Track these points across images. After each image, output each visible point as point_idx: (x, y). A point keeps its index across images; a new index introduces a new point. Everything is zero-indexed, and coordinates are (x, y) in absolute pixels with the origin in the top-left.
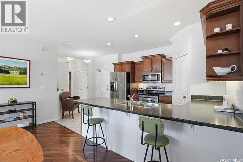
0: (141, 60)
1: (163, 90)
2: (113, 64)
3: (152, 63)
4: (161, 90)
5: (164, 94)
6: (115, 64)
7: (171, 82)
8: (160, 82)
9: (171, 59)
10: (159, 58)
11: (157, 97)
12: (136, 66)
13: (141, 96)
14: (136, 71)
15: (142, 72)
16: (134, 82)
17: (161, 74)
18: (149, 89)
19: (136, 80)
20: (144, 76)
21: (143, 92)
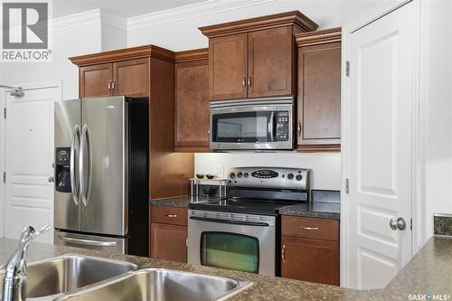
0: (203, 42)
1: (302, 183)
2: (74, 60)
3: (251, 54)
4: (294, 183)
5: (307, 203)
6: (82, 62)
7: (336, 148)
8: (289, 144)
9: (334, 38)
10: (283, 31)
11: (271, 220)
12: (180, 72)
13: (198, 213)
14: (180, 94)
15: (205, 100)
16: (171, 146)
17: (290, 108)
18: (241, 181)
19: (179, 137)
20: (216, 118)
21: (212, 191)
